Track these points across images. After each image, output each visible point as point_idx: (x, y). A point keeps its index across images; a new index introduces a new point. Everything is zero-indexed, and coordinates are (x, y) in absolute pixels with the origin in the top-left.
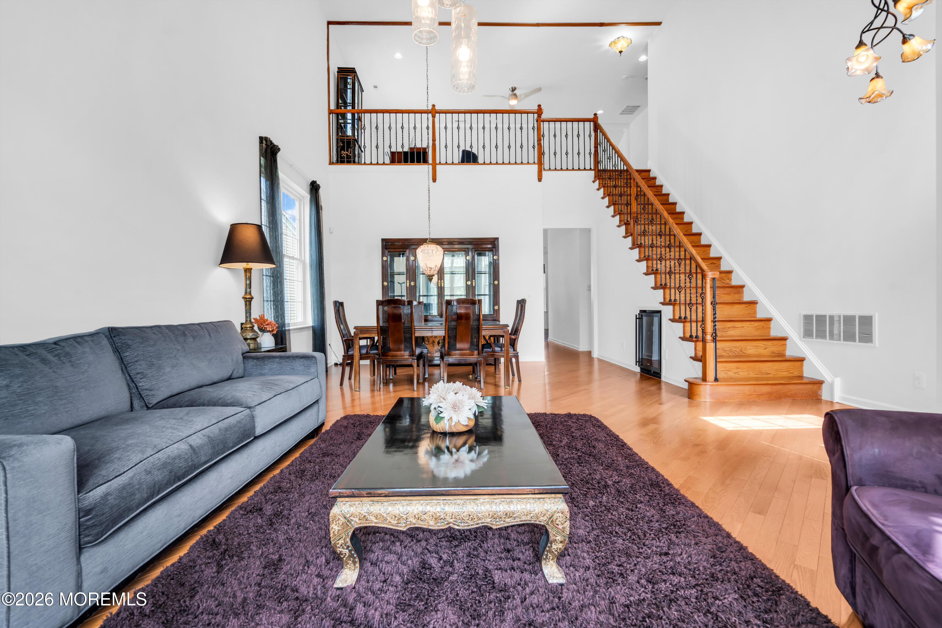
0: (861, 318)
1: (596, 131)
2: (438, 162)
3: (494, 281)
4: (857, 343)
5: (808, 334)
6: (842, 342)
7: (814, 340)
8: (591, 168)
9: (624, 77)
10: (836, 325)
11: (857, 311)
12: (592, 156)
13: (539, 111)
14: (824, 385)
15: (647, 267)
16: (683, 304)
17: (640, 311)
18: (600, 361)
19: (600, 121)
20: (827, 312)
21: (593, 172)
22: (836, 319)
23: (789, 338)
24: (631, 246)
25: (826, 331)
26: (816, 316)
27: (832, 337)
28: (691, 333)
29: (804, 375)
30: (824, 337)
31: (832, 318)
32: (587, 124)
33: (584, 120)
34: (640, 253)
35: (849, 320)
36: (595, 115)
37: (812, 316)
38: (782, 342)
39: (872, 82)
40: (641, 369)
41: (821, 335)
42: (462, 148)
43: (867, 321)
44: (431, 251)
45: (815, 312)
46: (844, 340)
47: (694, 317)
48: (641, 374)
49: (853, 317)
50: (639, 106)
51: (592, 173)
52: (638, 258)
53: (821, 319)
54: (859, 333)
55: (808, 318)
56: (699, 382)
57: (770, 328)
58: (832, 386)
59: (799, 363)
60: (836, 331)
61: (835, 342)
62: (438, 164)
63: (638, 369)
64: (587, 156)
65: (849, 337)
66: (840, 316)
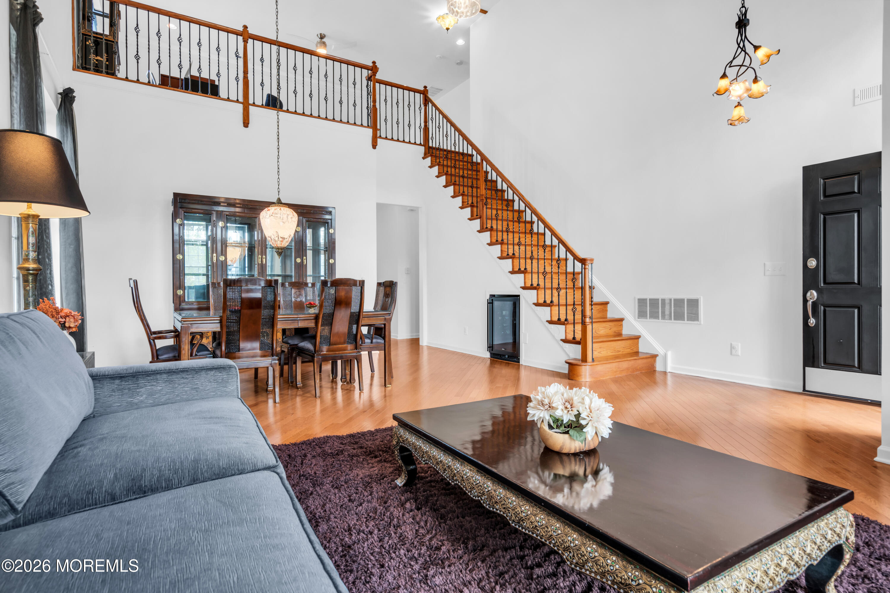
0: (689, 300)
1: (426, 105)
2: (251, 101)
3: (329, 259)
4: (686, 321)
5: (642, 314)
6: (673, 321)
7: (648, 320)
8: (421, 143)
9: (438, 56)
10: (667, 307)
11: (685, 295)
12: (422, 130)
13: (374, 69)
14: (658, 358)
15: (502, 251)
16: (549, 288)
17: (490, 295)
18: (429, 348)
19: (430, 96)
20: (659, 296)
21: (423, 147)
22: (667, 302)
23: (625, 319)
24: (479, 229)
25: (658, 312)
26: (650, 299)
27: (663, 317)
28: (559, 316)
29: (640, 351)
30: (657, 317)
31: (663, 301)
32: (417, 95)
33: (415, 91)
34: (491, 237)
35: (679, 302)
36: (425, 87)
37: (646, 299)
38: (620, 323)
39: (737, 108)
40: (491, 354)
41: (654, 315)
42: (267, 91)
43: (694, 304)
44: (285, 216)
45: (648, 296)
46: (675, 319)
47: (563, 301)
48: (491, 360)
49: (683, 300)
50: (441, 90)
51: (422, 150)
52: (489, 242)
53: (654, 302)
54: (687, 313)
55: (642, 302)
56: (580, 363)
57: (607, 311)
58: (665, 357)
59: (636, 341)
60: (667, 312)
61: (666, 321)
62: (251, 105)
63: (488, 355)
64: (418, 130)
65: (679, 317)
66: (671, 300)
